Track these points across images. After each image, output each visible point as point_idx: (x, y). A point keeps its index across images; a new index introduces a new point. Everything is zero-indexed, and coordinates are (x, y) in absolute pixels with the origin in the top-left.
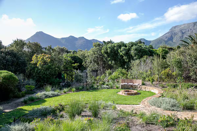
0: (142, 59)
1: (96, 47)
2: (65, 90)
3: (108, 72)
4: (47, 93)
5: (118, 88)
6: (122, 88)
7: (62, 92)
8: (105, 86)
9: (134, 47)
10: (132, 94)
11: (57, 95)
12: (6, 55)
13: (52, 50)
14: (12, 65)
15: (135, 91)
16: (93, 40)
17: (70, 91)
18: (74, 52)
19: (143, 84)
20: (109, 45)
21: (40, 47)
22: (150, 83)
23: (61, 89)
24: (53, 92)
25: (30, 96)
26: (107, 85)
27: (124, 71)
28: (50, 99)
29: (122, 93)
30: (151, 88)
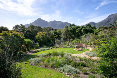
0: (87, 34)
1: (66, 28)
2: (52, 47)
3: (71, 40)
4: (44, 49)
5: (74, 47)
6: (76, 47)
7: (50, 48)
8: (69, 46)
9: (83, 29)
10: (80, 50)
11: (48, 50)
12: (27, 32)
13: (46, 29)
14: (29, 36)
15: (82, 49)
16: (66, 22)
17: (53, 48)
18: (56, 29)
19: (86, 46)
20: (72, 27)
21: (41, 28)
22: (89, 45)
23: (50, 47)
24: (47, 48)
25: (37, 49)
26: (70, 46)
27: (78, 40)
28: (45, 51)
29: (75, 49)
30: (89, 48)
